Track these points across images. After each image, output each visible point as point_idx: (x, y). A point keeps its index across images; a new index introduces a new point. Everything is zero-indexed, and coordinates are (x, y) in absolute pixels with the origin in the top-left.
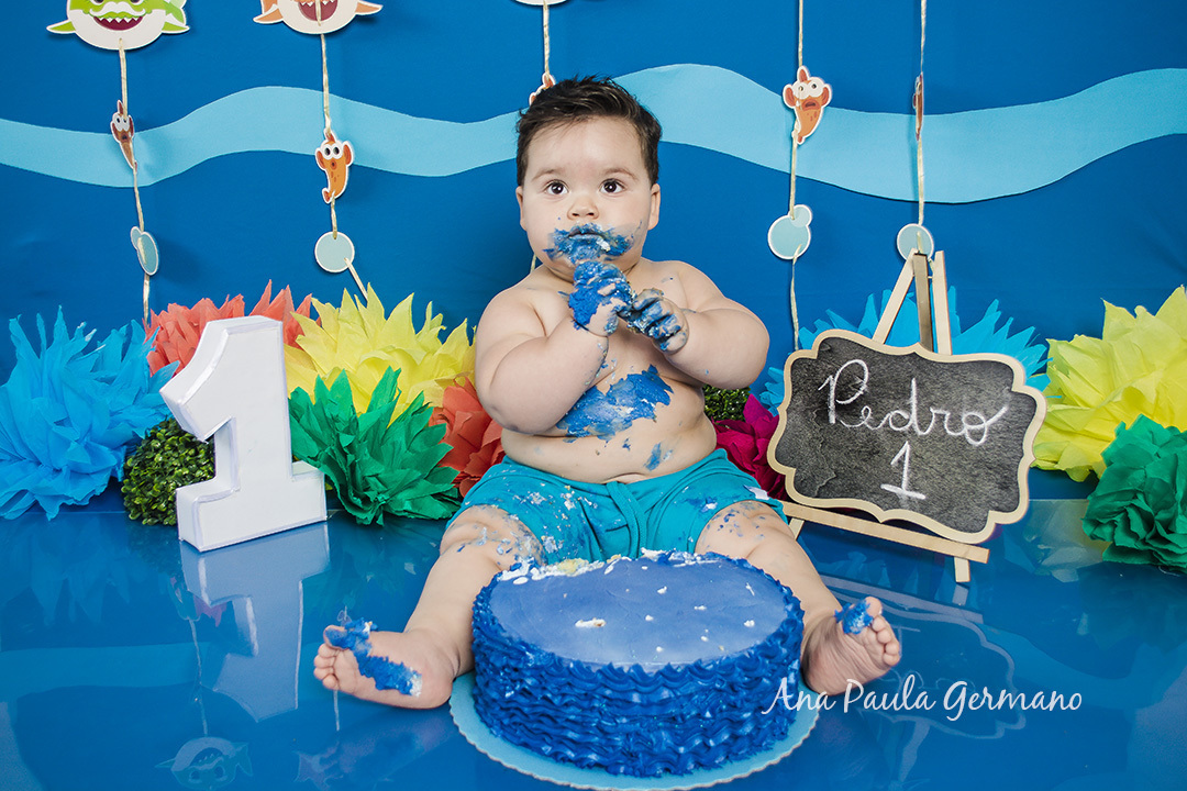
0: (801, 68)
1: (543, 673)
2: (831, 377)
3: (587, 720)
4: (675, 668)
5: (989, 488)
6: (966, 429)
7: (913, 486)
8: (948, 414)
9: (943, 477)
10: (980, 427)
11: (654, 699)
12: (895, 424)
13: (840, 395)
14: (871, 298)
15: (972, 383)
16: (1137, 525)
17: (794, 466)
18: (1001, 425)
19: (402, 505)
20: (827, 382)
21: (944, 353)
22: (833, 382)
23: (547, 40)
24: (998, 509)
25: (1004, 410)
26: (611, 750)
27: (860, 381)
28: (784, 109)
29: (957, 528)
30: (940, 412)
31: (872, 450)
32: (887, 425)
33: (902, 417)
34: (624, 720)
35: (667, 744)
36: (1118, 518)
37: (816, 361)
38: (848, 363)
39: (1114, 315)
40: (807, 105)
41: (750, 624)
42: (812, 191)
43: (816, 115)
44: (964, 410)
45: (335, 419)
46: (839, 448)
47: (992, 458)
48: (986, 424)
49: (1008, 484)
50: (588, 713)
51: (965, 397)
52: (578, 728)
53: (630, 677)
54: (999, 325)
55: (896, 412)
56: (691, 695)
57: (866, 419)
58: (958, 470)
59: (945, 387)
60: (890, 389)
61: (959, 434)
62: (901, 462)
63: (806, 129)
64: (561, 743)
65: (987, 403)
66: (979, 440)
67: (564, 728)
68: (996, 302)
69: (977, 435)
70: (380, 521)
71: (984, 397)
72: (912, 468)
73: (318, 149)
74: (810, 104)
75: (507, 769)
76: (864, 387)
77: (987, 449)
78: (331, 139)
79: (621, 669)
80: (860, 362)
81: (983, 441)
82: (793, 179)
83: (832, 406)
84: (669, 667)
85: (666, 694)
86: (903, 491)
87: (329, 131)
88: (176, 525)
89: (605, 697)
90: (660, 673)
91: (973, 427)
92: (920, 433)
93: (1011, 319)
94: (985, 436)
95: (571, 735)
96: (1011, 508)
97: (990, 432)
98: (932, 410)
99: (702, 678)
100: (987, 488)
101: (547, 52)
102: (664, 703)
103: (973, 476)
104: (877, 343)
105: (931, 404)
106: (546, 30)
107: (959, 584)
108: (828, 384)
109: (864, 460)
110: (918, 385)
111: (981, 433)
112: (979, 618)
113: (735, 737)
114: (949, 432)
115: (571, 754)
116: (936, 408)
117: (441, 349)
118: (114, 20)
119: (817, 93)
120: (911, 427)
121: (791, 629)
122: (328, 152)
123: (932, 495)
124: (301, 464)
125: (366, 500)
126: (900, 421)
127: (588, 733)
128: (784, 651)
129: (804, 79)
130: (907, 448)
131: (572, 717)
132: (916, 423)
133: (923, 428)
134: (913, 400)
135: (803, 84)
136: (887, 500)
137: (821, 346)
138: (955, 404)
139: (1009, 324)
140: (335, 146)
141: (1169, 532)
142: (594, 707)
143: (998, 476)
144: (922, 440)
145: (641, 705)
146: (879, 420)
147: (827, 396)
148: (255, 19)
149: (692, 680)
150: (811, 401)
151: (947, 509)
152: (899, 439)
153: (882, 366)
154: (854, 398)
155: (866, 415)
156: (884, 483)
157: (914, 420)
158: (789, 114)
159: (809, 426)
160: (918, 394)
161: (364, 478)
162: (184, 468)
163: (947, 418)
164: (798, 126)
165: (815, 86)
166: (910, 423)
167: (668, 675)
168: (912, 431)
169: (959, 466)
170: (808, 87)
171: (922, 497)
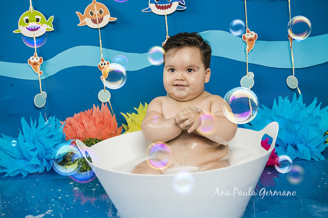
0: (247, 28)
14: (275, 99)
23: (167, 26)
28: (243, 42)
40: (250, 40)
42: (254, 68)
43: (253, 43)
54: (317, 105)
63: (250, 48)
68: (316, 98)
73: (99, 64)
74: (251, 40)
78: (103, 61)
82: (247, 64)
87: (102, 58)
93: (321, 103)
101: (167, 29)
106: (166, 22)
118: (32, 28)
119: (253, 36)
122: (102, 65)
129: (248, 32)
135: (248, 34)
139: (320, 104)
140: (104, 63)
148: (78, 25)
158: (245, 43)
164: (248, 47)
165: (252, 34)
170: (250, 34)
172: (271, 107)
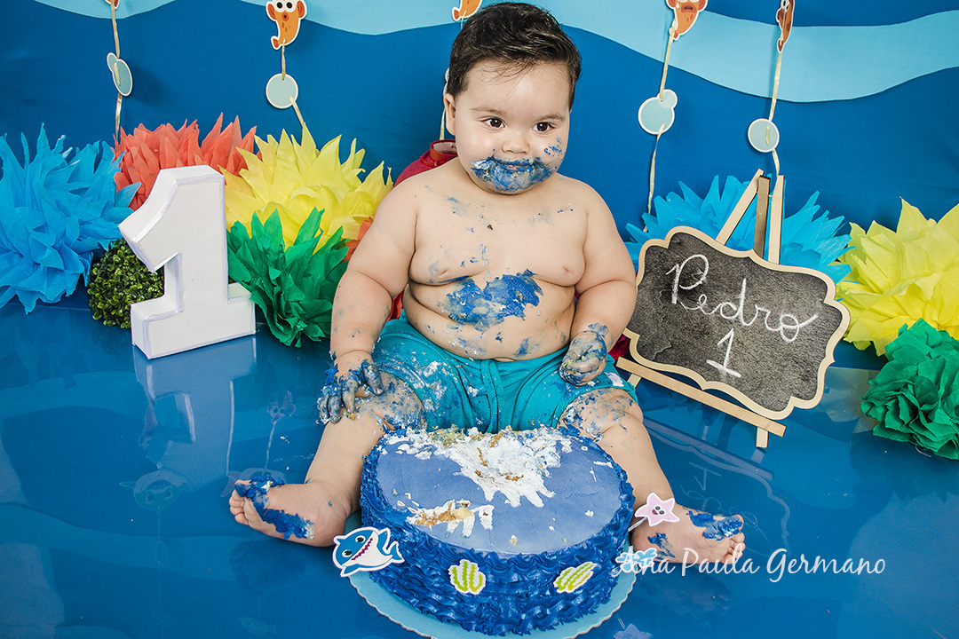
1: (416, 549)
2: (677, 265)
4: (524, 557)
5: (792, 377)
6: (782, 325)
7: (732, 366)
8: (769, 313)
9: (758, 362)
10: (792, 327)
12: (724, 313)
13: (683, 281)
14: (716, 177)
15: (792, 291)
16: (905, 414)
17: (639, 333)
18: (810, 328)
19: (317, 333)
20: (673, 269)
21: (772, 262)
22: (679, 270)
24: (797, 396)
25: (815, 317)
27: (701, 273)
28: (666, 9)
29: (762, 405)
30: (762, 309)
31: (703, 331)
33: (731, 308)
35: (512, 612)
36: (890, 404)
37: (667, 250)
38: (693, 257)
39: (910, 214)
40: (685, 8)
41: (589, 514)
43: (692, 18)
44: (782, 311)
45: (266, 252)
46: (676, 324)
47: (799, 354)
48: (799, 326)
49: (809, 377)
51: (784, 301)
55: (727, 303)
56: (536, 580)
57: (701, 305)
58: (771, 359)
59: (770, 290)
60: (725, 283)
61: (776, 330)
62: (725, 345)
63: (681, 28)
64: (427, 600)
65: (802, 309)
66: (791, 338)
67: (429, 591)
68: (816, 193)
69: (789, 334)
70: (298, 345)
71: (800, 304)
72: (735, 351)
74: (687, 7)
75: (380, 615)
76: (703, 278)
77: (797, 347)
80: (703, 257)
81: (794, 339)
82: (666, 68)
83: (675, 289)
84: (519, 556)
85: (515, 578)
86: (723, 368)
88: (130, 329)
90: (512, 560)
91: (787, 327)
92: (744, 324)
93: (827, 212)
94: (796, 335)
95: (435, 596)
96: (808, 398)
97: (800, 332)
98: (756, 306)
102: (514, 585)
103: (782, 366)
104: (719, 243)
105: (757, 302)
107: (758, 448)
108: (675, 271)
109: (696, 338)
110: (747, 285)
112: (768, 476)
113: (567, 607)
114: (767, 327)
115: (434, 610)
116: (760, 305)
117: (361, 187)
120: (737, 318)
121: (622, 521)
122: (279, 5)
123: (746, 375)
124: (237, 286)
125: (286, 325)
126: (728, 311)
128: (616, 539)
130: (731, 334)
132: (742, 315)
133: (746, 318)
134: (742, 296)
136: (711, 373)
137: (672, 239)
138: (775, 305)
139: (825, 216)
141: (929, 421)
143: (802, 370)
144: (745, 330)
145: (495, 584)
146: (712, 307)
147: (672, 281)
149: (538, 568)
150: (658, 282)
151: (756, 387)
152: (725, 325)
153: (721, 264)
154: (694, 286)
155: (702, 301)
156: (710, 359)
157: (740, 312)
159: (653, 301)
160: (746, 293)
161: (287, 302)
162: (139, 284)
163: (767, 315)
164: (675, 23)
166: (737, 314)
167: (518, 562)
168: (737, 320)
169: (772, 356)
171: (739, 376)
172: (702, 194)
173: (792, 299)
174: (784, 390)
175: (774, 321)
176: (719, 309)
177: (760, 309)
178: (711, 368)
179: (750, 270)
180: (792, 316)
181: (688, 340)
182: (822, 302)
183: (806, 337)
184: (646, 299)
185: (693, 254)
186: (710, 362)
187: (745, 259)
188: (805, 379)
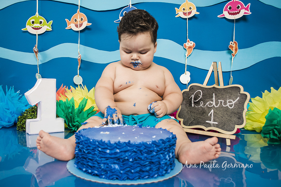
0: (188, 39)
2: (192, 95)
3: (93, 158)
4: (121, 143)
5: (235, 119)
6: (228, 104)
7: (214, 121)
8: (223, 101)
9: (222, 117)
10: (232, 103)
11: (113, 152)
12: (209, 105)
13: (195, 99)
15: (229, 93)
17: (183, 118)
18: (237, 102)
20: (191, 96)
21: (222, 86)
22: (193, 96)
24: (238, 124)
25: (238, 98)
26: (100, 170)
27: (200, 95)
29: (226, 131)
30: (221, 101)
31: (204, 112)
32: (207, 105)
33: (211, 103)
34: (104, 159)
36: (271, 132)
37: (189, 92)
38: (196, 92)
43: (191, 50)
44: (227, 100)
46: (195, 113)
47: (236, 111)
48: (234, 102)
50: (93, 156)
51: (227, 96)
52: (91, 162)
53: (106, 144)
55: (210, 102)
56: (125, 152)
57: (201, 105)
58: (226, 115)
59: (222, 94)
60: (208, 96)
61: (227, 106)
62: (211, 115)
63: (189, 53)
64: (88, 167)
66: (232, 107)
67: (88, 162)
69: (231, 106)
71: (233, 96)
72: (214, 116)
74: (190, 48)
76: (201, 97)
77: (234, 109)
78: (79, 54)
79: (105, 141)
80: (200, 91)
83: (193, 102)
84: (119, 142)
86: (212, 122)
89: (98, 150)
90: (115, 143)
91: (230, 104)
92: (216, 107)
94: (233, 105)
95: (90, 164)
96: (241, 124)
97: (235, 104)
98: (219, 100)
99: (129, 146)
100: (234, 119)
103: (230, 116)
104: (204, 85)
105: (219, 99)
107: (228, 146)
109: (201, 115)
110: (215, 95)
111: (232, 105)
114: (223, 105)
115: (90, 171)
116: (220, 100)
119: (192, 45)
120: (213, 105)
123: (219, 122)
127: (94, 164)
130: (212, 111)
131: (90, 158)
132: (215, 104)
133: (216, 105)
134: (214, 99)
135: (188, 43)
136: (208, 125)
137: (190, 88)
138: (225, 98)
142: (95, 154)
143: (237, 116)
144: (216, 108)
145: (109, 154)
146: (205, 105)
147: (192, 100)
150: (187, 102)
152: (210, 109)
153: (206, 91)
154: (198, 100)
155: (201, 104)
156: (207, 120)
157: (214, 103)
159: (187, 108)
160: (215, 97)
163: (223, 102)
164: (187, 52)
165: (191, 43)
167: (118, 145)
168: (214, 106)
169: (227, 114)
171: (217, 123)
173: (230, 95)
174: (232, 124)
175: (225, 103)
176: (207, 104)
177: (220, 101)
178: (208, 123)
179: (215, 90)
180: (231, 100)
181: (199, 116)
182: (240, 93)
183: (237, 105)
184: (184, 107)
185: (197, 90)
186: (207, 121)
187: (213, 87)
188: (239, 118)
